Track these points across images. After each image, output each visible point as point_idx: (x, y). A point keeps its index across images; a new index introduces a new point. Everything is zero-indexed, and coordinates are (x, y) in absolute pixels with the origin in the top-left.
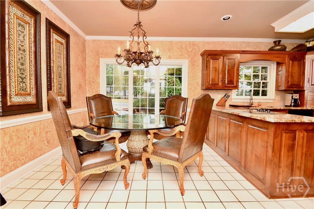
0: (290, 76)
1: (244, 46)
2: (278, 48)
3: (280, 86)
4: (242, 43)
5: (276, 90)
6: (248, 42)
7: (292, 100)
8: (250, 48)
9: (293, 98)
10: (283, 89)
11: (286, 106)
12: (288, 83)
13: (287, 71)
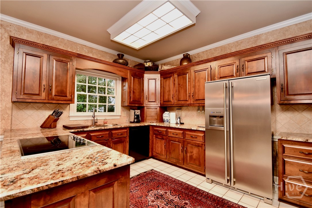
0: (132, 92)
1: (86, 51)
2: (121, 61)
3: (125, 102)
4: (84, 46)
5: (122, 106)
6: (90, 48)
7: (135, 116)
8: (93, 54)
9: (136, 114)
10: (127, 105)
11: (131, 122)
12: (130, 99)
13: (130, 87)
